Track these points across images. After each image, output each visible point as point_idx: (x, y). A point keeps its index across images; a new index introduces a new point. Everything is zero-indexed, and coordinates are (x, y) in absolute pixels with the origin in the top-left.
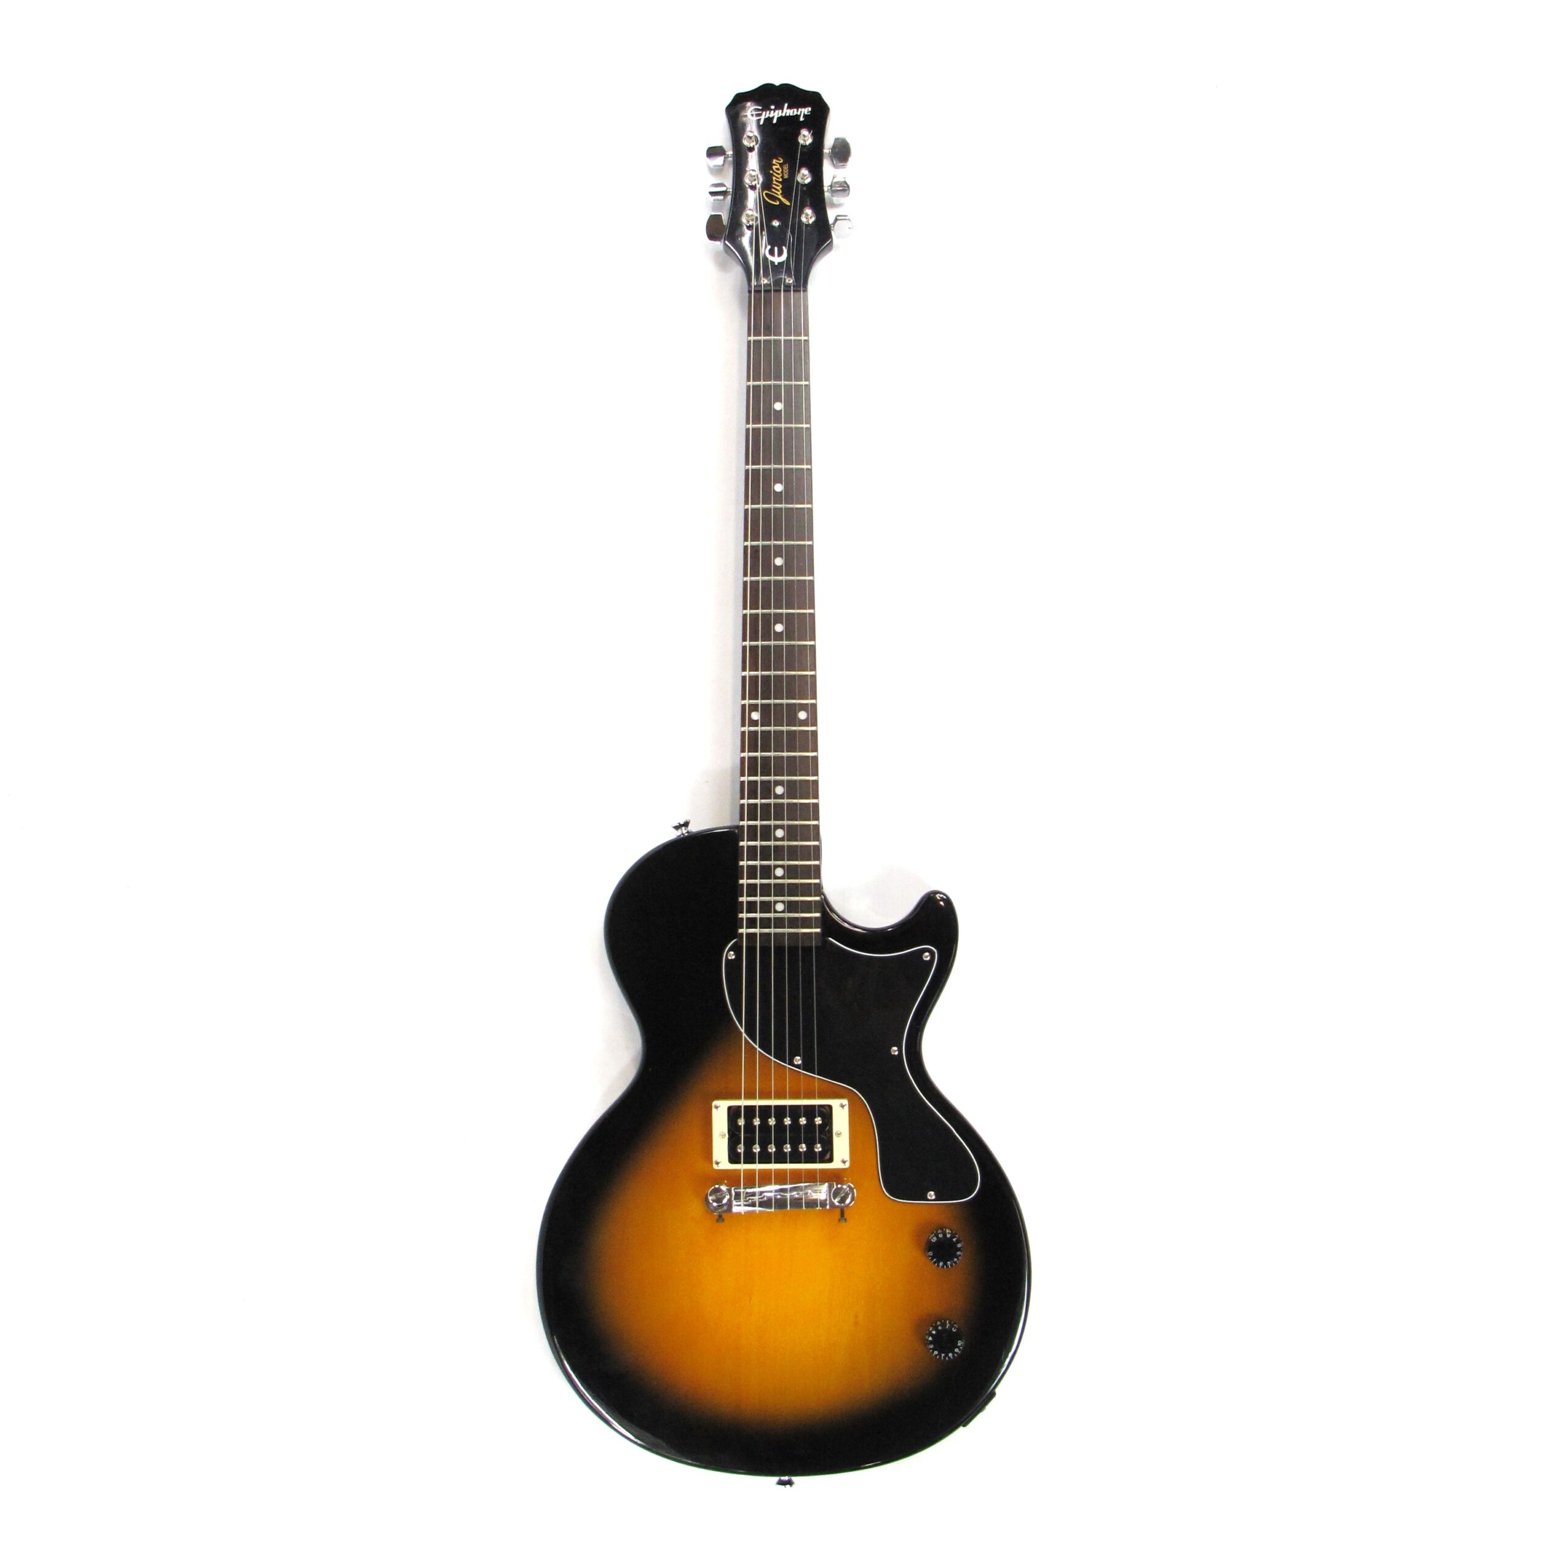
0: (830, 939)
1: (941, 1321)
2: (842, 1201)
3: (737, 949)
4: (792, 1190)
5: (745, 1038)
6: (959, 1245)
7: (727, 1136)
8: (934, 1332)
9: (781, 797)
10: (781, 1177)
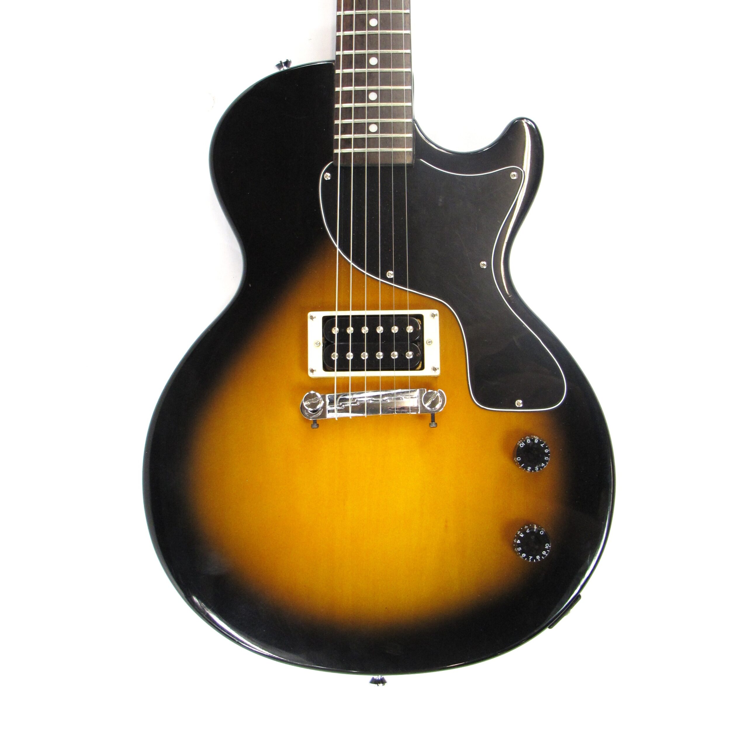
0: (422, 160)
1: (528, 526)
2: (433, 405)
3: (332, 170)
4: (383, 396)
5: (339, 252)
6: (546, 451)
7: (322, 345)
8: (522, 536)
9: (376, 28)
10: (373, 385)
